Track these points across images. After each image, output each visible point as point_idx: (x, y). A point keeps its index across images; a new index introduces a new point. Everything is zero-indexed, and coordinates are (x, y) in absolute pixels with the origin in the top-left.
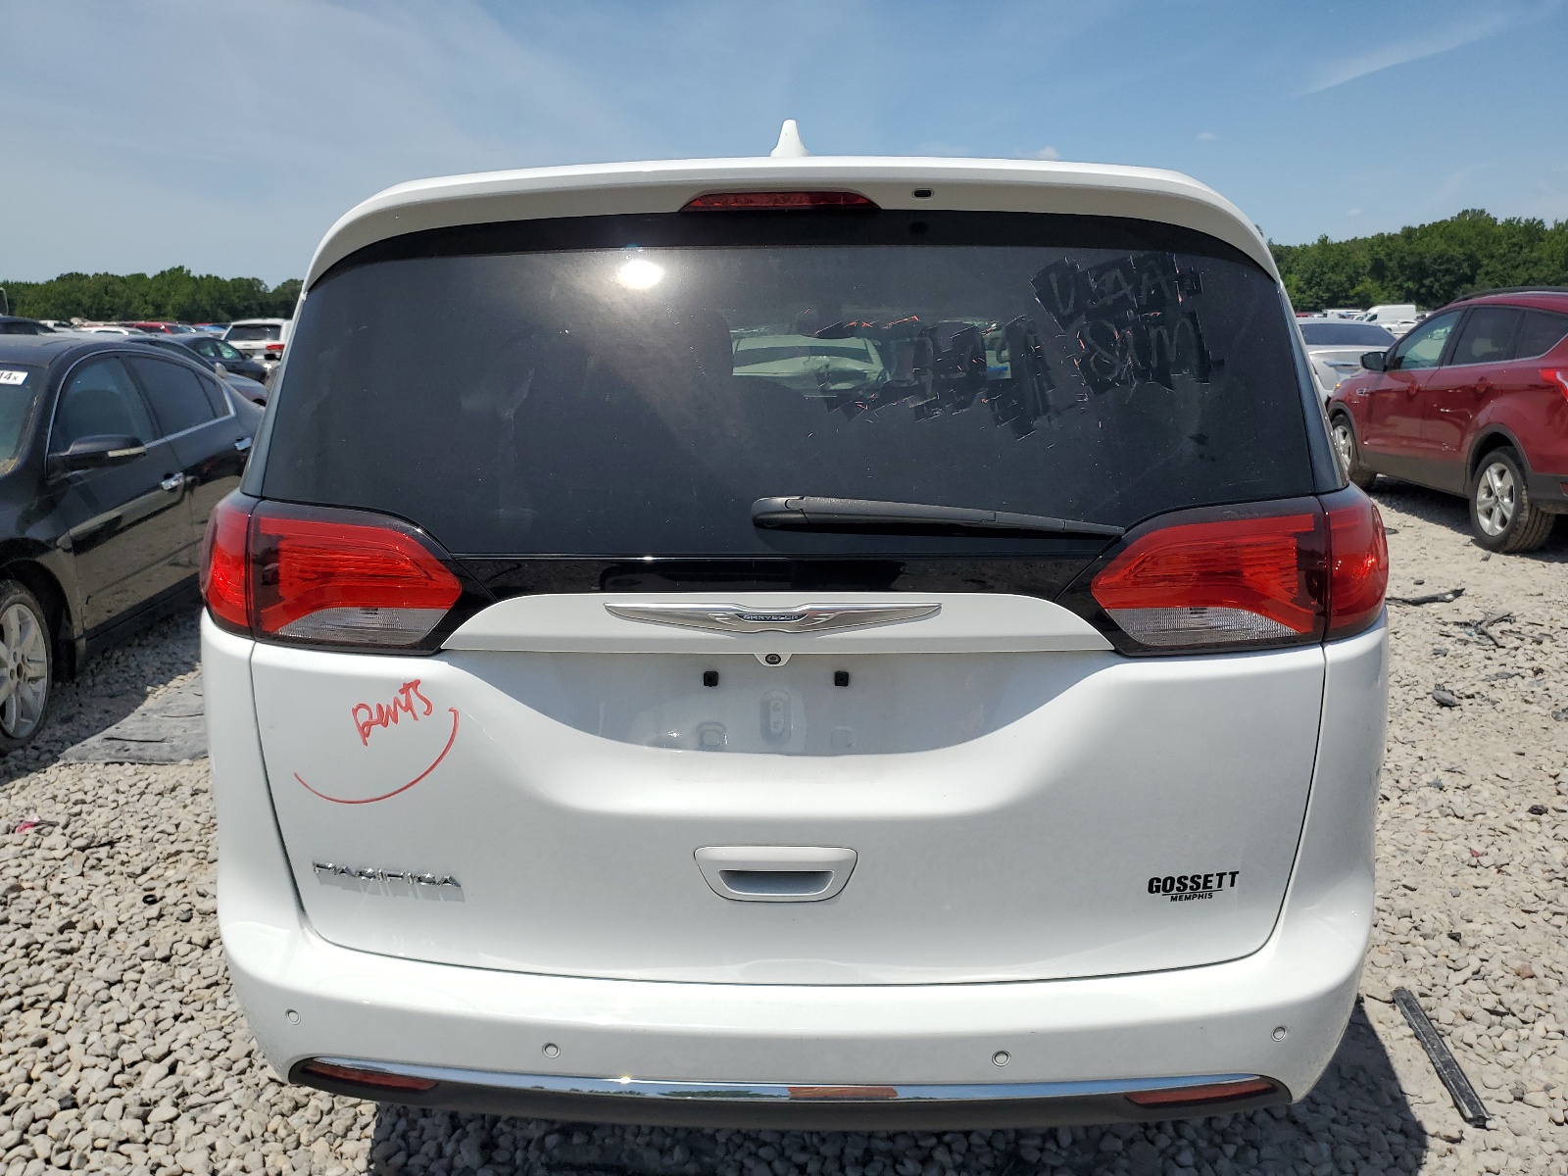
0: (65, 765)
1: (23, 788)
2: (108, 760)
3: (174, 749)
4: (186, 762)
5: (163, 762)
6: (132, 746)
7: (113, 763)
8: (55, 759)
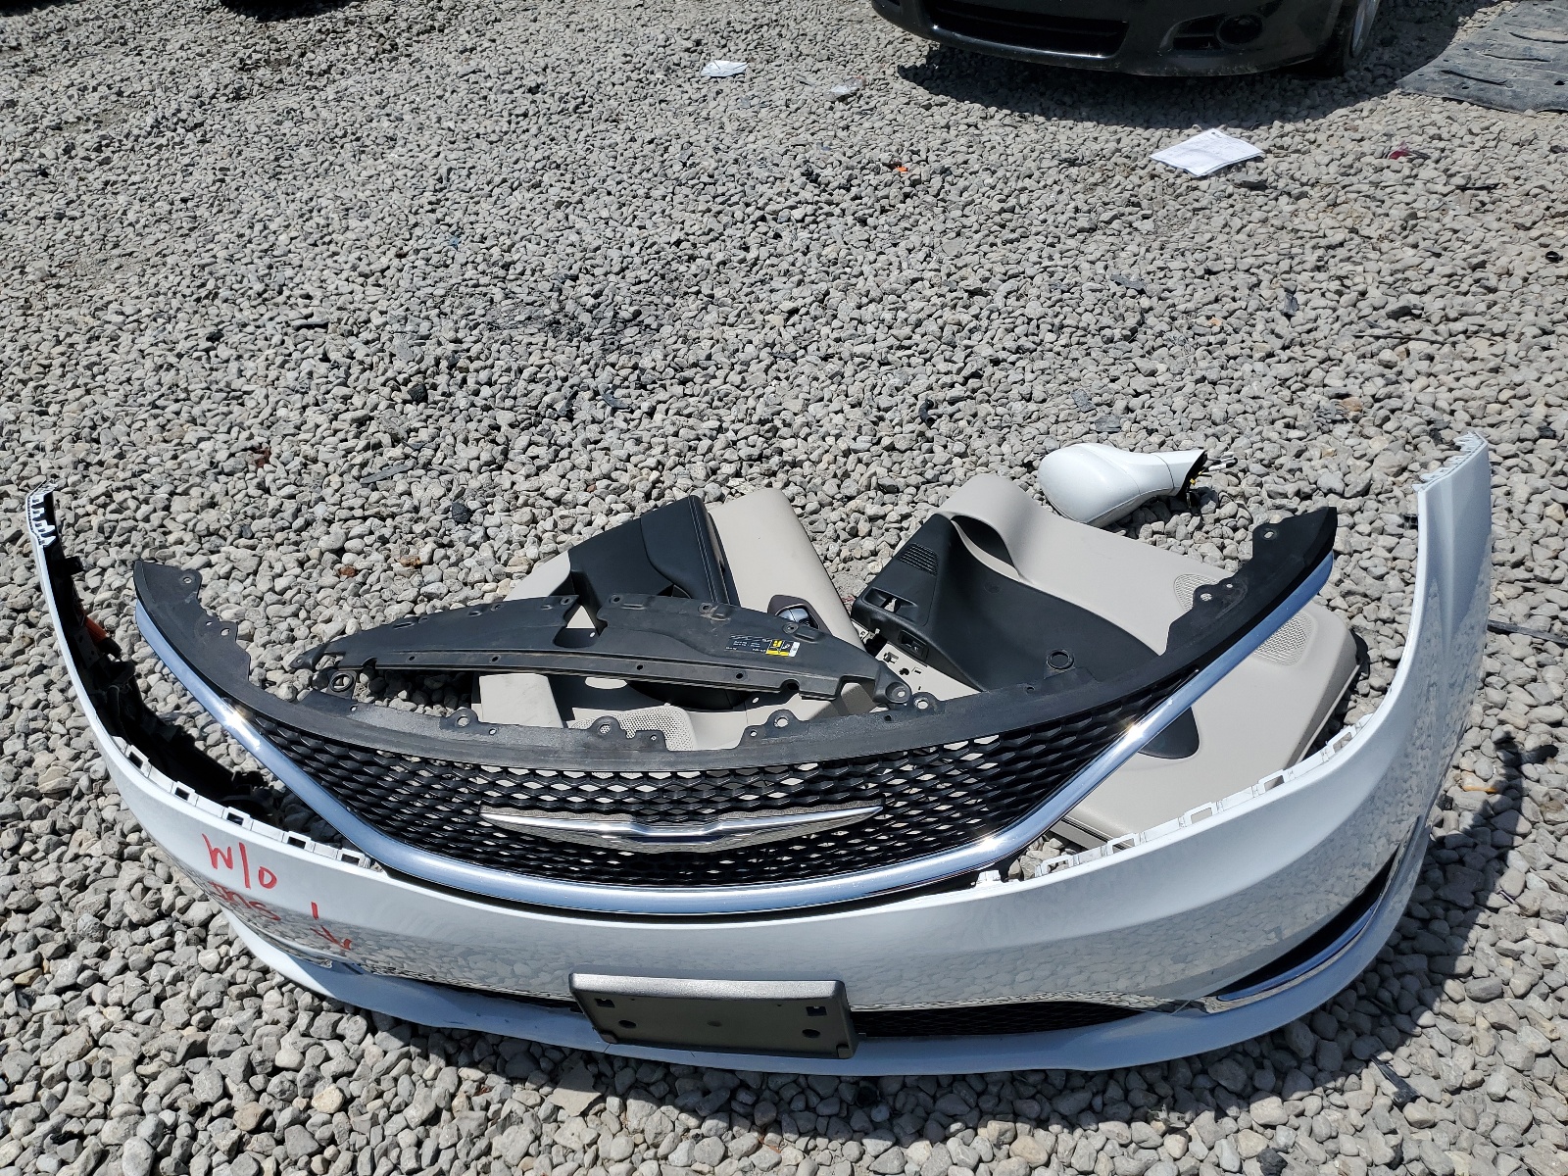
0: (1402, 93)
1: (1372, 111)
2: (1446, 95)
3: (1516, 95)
4: (1530, 112)
5: (1504, 108)
6: (1471, 83)
7: (1451, 100)
8: (1392, 85)
